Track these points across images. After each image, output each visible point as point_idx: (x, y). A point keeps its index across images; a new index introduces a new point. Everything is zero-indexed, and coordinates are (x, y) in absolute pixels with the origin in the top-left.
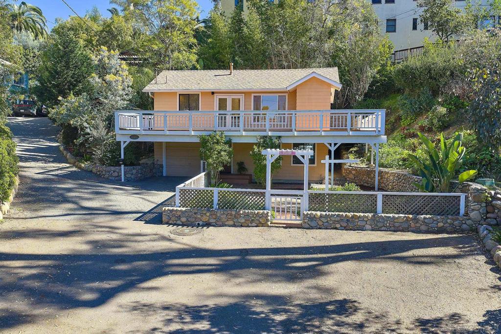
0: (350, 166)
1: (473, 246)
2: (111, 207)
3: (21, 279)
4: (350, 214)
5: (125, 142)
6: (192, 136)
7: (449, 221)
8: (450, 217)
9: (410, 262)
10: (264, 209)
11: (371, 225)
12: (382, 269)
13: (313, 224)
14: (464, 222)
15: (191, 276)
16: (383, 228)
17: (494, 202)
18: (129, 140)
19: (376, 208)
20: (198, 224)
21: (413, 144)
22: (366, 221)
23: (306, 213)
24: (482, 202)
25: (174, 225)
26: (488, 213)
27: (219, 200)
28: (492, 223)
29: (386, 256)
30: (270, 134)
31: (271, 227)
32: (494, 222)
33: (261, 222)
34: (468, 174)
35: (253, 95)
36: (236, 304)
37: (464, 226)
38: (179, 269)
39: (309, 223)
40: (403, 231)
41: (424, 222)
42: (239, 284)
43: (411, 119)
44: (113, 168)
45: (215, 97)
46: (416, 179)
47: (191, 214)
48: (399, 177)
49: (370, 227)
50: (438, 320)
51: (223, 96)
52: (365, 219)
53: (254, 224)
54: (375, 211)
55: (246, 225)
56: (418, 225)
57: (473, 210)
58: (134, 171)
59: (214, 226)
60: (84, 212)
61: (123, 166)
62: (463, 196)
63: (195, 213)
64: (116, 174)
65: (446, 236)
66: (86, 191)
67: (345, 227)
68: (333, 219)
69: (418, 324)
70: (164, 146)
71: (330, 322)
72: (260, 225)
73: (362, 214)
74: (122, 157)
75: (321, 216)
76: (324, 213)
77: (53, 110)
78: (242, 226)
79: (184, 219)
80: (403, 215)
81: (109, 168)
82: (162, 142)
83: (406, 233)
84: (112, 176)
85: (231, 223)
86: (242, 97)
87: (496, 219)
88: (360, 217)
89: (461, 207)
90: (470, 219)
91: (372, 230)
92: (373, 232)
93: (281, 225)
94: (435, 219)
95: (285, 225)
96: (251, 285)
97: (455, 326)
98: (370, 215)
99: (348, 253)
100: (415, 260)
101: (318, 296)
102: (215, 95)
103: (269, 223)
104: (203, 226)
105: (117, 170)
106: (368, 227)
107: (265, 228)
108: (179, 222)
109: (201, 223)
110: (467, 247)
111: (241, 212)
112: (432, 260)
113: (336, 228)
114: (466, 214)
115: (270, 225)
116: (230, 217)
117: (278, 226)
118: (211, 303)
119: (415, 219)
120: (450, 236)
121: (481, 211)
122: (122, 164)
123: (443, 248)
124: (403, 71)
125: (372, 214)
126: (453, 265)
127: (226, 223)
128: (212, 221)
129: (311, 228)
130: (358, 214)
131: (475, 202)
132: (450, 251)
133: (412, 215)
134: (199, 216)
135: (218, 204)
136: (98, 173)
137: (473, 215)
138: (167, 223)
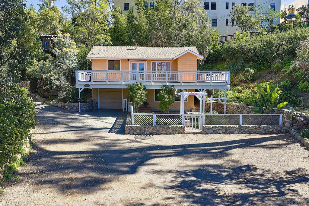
0: (206, 102)
1: (291, 139)
2: (89, 126)
3: (79, 163)
4: (227, 126)
5: (81, 89)
6: (123, 85)
7: (275, 128)
8: (276, 126)
9: (266, 148)
10: (181, 124)
11: (238, 131)
12: (255, 151)
13: (208, 132)
14: (282, 128)
15: (167, 158)
16: (243, 133)
17: (296, 118)
18: (83, 87)
19: (239, 123)
20: (146, 134)
21: (239, 89)
22: (235, 129)
23: (204, 126)
24: (291, 118)
25: (133, 134)
26: (293, 123)
27: (156, 120)
28: (296, 128)
29: (254, 145)
30: (168, 84)
31: (186, 134)
32: (297, 128)
33: (181, 131)
34: (283, 104)
35: (152, 61)
36: (199, 170)
37: (283, 130)
38: (157, 155)
39: (206, 131)
40: (253, 134)
41: (263, 129)
42: (193, 161)
43: (233, 76)
44: (73, 104)
45: (130, 62)
46: (251, 108)
47: (142, 128)
48: (238, 107)
49: (237, 132)
50: (294, 171)
51: (134, 62)
52: (235, 128)
53: (177, 133)
54: (238, 124)
55: (173, 133)
56: (260, 130)
57: (286, 122)
58: (85, 106)
59: (155, 134)
60: (76, 129)
61: (80, 103)
62: (281, 115)
63: (145, 128)
64: (75, 108)
65: (275, 135)
66: (64, 118)
67: (224, 133)
68: (218, 129)
69: (286, 173)
70: (99, 91)
71: (248, 174)
72: (180, 133)
73: (233, 126)
74: (79, 97)
75: (213, 127)
76: (214, 126)
77: (30, 69)
78: (170, 134)
79: (138, 131)
80: (253, 126)
81: (71, 104)
82: (97, 89)
83: (256, 135)
84: (72, 109)
85: (165, 132)
86: (145, 63)
87: (297, 126)
88: (232, 127)
89: (280, 121)
90: (285, 127)
91: (238, 134)
92: (240, 135)
93: (191, 133)
94: (268, 127)
95: (193, 133)
96: (199, 161)
97: (302, 173)
98: (237, 126)
99: (234, 145)
100: (268, 146)
101: (233, 164)
102: (130, 61)
103: (185, 132)
104: (150, 134)
105: (76, 106)
106: (236, 132)
107: (183, 135)
108: (135, 133)
109: (148, 133)
110: (288, 140)
111: (170, 126)
112: (276, 146)
113: (220, 133)
114: (283, 124)
115: (185, 133)
116: (164, 129)
117: (190, 133)
119: (259, 127)
120: (277, 135)
121: (290, 122)
122: (79, 102)
123: (278, 141)
124: (227, 49)
125: (238, 125)
126: (287, 148)
127: (162, 133)
128: (154, 131)
129: (207, 134)
130: (231, 126)
131: (287, 118)
132: (281, 142)
133: (257, 125)
134: (147, 129)
135: (156, 122)
136: (63, 107)
137: (286, 124)
138: (129, 134)
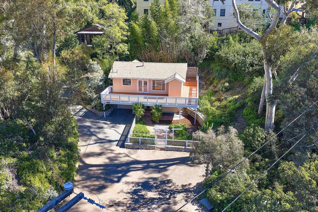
3: (99, 174)
4: (178, 147)
5: (105, 104)
6: (130, 103)
9: (189, 166)
10: (154, 144)
13: (168, 149)
16: (187, 151)
19: (186, 145)
27: (141, 141)
30: (158, 104)
31: (156, 150)
35: (152, 80)
45: (137, 80)
47: (133, 145)
49: (184, 151)
51: (140, 80)
52: (182, 148)
64: (102, 114)
67: (177, 151)
68: (173, 148)
72: (153, 149)
74: (104, 109)
78: (148, 149)
86: (148, 81)
93: (159, 149)
108: (129, 148)
109: (136, 148)
111: (148, 145)
113: (174, 151)
118: (141, 181)
122: (104, 112)
128: (139, 148)
138: (126, 148)
